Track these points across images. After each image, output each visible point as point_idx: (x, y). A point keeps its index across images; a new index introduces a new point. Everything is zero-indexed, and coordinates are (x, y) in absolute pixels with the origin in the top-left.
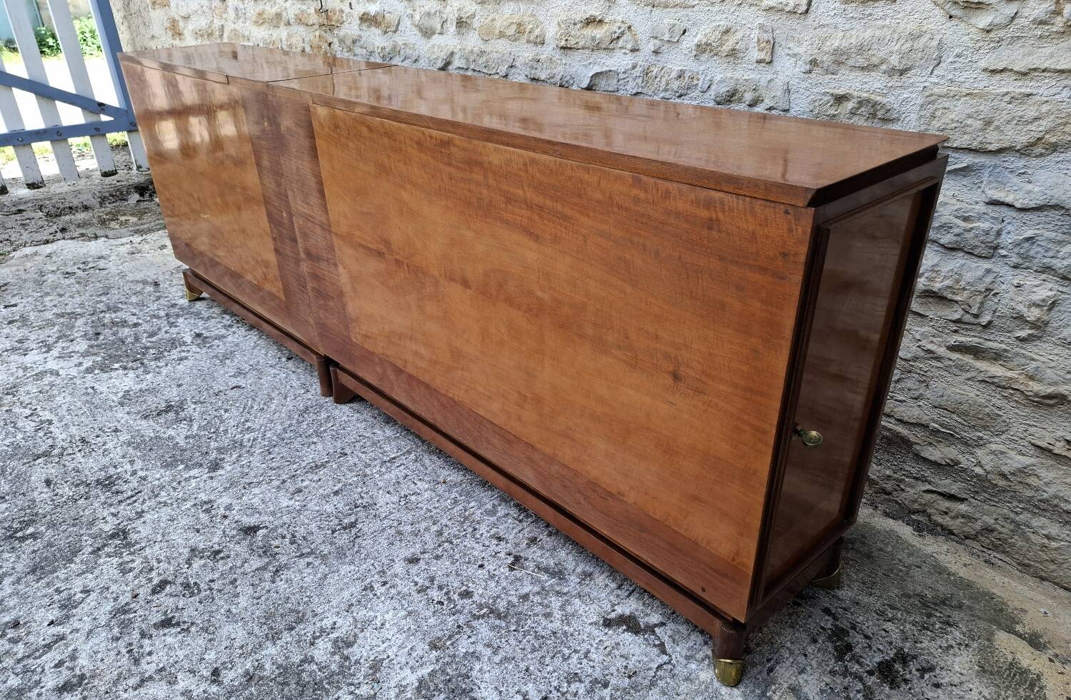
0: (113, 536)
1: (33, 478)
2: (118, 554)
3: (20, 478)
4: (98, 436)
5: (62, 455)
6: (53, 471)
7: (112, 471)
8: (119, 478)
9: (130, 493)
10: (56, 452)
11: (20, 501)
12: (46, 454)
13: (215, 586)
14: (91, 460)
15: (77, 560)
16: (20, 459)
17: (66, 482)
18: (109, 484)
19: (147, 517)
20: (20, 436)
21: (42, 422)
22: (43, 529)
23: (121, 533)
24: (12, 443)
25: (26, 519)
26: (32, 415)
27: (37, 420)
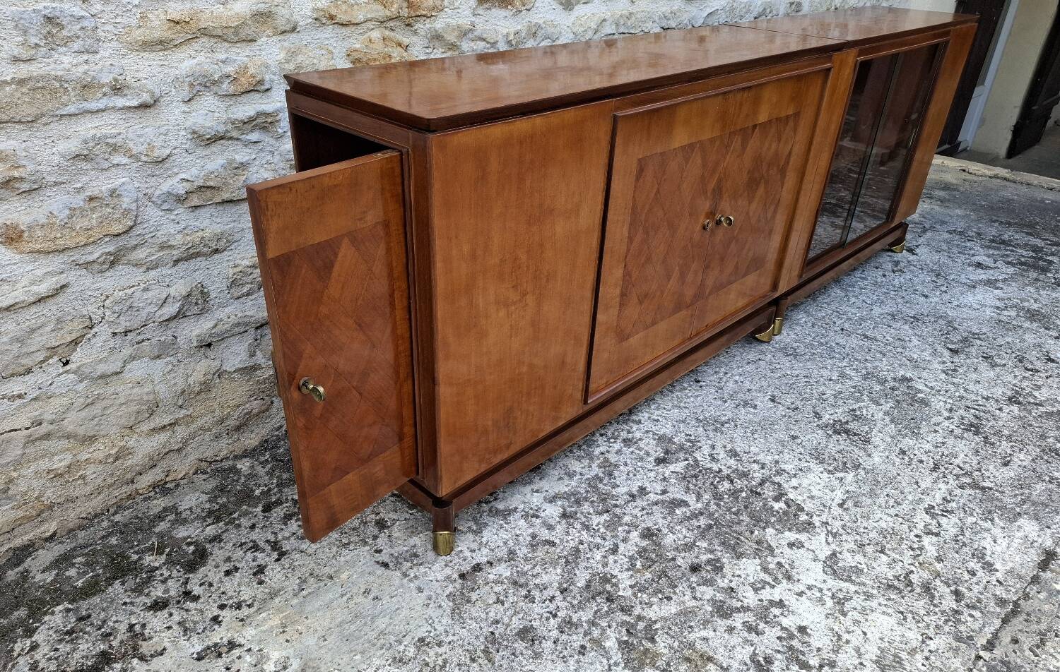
0: (1019, 403)
1: (1012, 475)
2: (1030, 395)
3: (1020, 484)
4: (921, 461)
5: (966, 473)
6: (991, 467)
7: (958, 431)
8: (963, 424)
9: (973, 411)
10: (967, 480)
11: (1042, 467)
12: (975, 486)
13: (1009, 351)
14: (957, 449)
15: (1055, 410)
16: (998, 499)
17: (995, 452)
18: (974, 426)
19: (985, 393)
20: (970, 520)
21: (933, 516)
22: (1051, 440)
23: (1011, 400)
24: (985, 520)
25: (1053, 454)
26: (930, 533)
27: (934, 522)
